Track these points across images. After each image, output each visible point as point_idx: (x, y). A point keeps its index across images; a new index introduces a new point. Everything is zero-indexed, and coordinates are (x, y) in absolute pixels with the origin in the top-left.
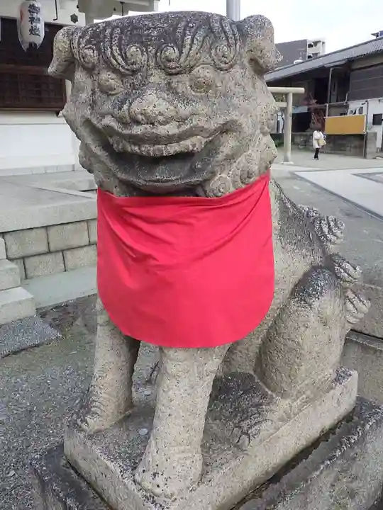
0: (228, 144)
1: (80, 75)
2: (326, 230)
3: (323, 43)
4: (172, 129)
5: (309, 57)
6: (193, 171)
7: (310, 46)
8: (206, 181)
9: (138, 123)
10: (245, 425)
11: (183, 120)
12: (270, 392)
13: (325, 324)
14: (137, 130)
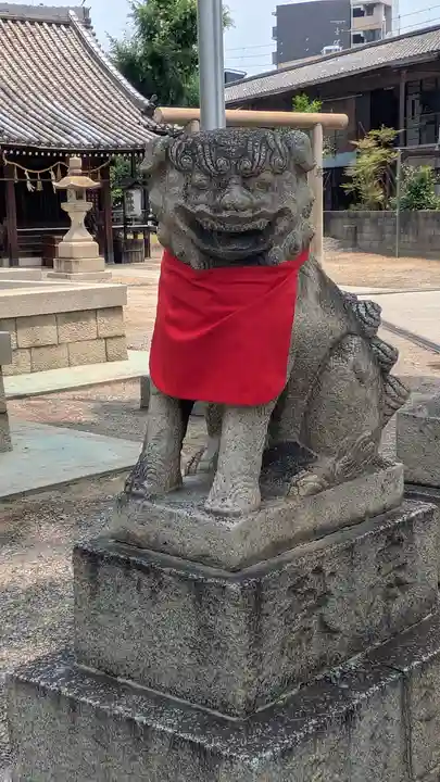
0: (282, 225)
1: (173, 175)
2: (363, 313)
3: (388, 9)
4: (248, 214)
5: (358, 39)
6: (257, 243)
7: (358, 13)
8: (266, 251)
9: (226, 209)
10: (294, 479)
11: (254, 208)
12: (315, 454)
13: (361, 382)
14: (225, 214)
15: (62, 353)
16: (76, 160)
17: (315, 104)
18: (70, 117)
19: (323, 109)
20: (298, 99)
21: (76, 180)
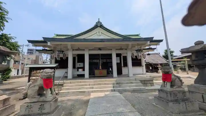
15: (158, 80)
16: (159, 65)
17: (186, 58)
18: (159, 61)
19: (187, 59)
20: (184, 58)
21: (159, 66)
